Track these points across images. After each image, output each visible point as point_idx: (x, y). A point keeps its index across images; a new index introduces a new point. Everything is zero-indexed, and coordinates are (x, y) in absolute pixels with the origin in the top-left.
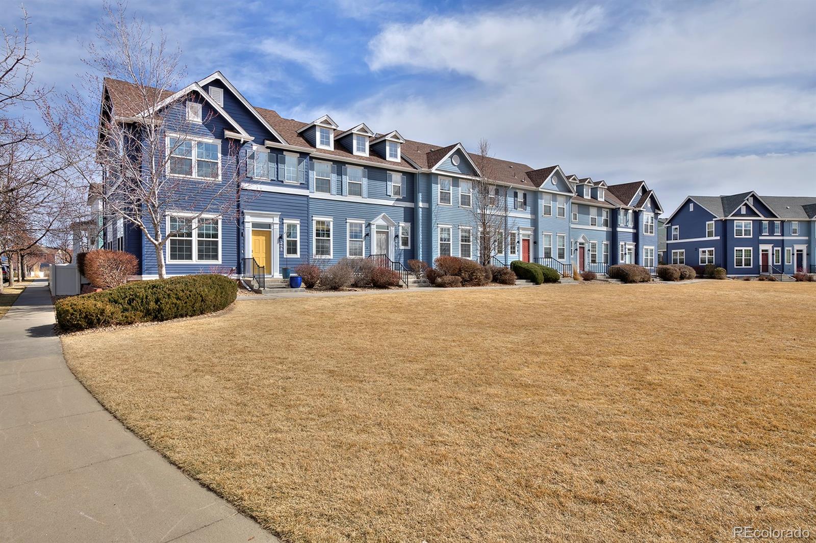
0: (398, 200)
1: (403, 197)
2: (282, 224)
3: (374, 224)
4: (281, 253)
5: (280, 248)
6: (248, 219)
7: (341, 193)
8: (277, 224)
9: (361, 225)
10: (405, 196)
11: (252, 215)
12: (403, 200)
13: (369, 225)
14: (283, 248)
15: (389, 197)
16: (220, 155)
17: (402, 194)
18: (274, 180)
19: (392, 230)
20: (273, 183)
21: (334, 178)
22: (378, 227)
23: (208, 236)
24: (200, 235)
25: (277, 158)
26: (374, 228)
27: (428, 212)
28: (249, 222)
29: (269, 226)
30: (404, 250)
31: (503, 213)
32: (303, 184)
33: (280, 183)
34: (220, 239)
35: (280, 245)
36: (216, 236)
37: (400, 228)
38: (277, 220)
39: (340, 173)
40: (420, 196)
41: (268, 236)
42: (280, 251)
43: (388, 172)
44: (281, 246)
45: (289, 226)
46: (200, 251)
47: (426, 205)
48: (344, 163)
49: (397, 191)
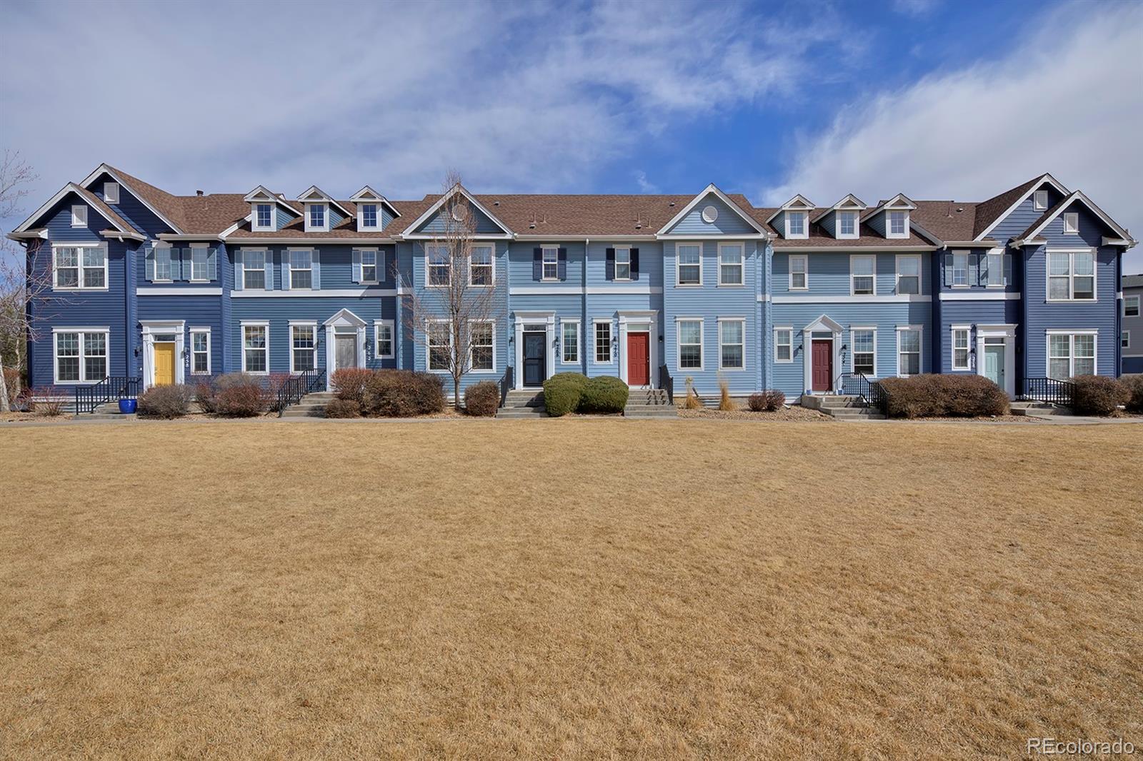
0: (371, 287)
1: (380, 283)
2: (187, 334)
3: (331, 326)
4: (187, 370)
5: (185, 364)
6: (146, 330)
7: (278, 285)
8: (181, 334)
9: (311, 329)
10: (383, 280)
11: (151, 326)
12: (381, 286)
13: (322, 329)
14: (189, 363)
15: (356, 284)
16: (106, 261)
17: (378, 277)
18: (178, 281)
19: (362, 335)
20: (177, 284)
21: (268, 269)
22: (337, 329)
23: (95, 353)
24: (87, 353)
25: (181, 253)
26: (331, 332)
27: (409, 301)
28: (147, 334)
29: (172, 337)
30: (383, 360)
31: (579, 290)
32: (215, 281)
33: (185, 283)
34: (107, 356)
35: (185, 359)
36: (103, 352)
37: (376, 329)
38: (182, 329)
39: (277, 261)
40: (399, 278)
41: (172, 348)
42: (185, 367)
43: (353, 248)
44: (187, 362)
45: (197, 335)
46: (88, 369)
48: (284, 246)
49: (369, 274)
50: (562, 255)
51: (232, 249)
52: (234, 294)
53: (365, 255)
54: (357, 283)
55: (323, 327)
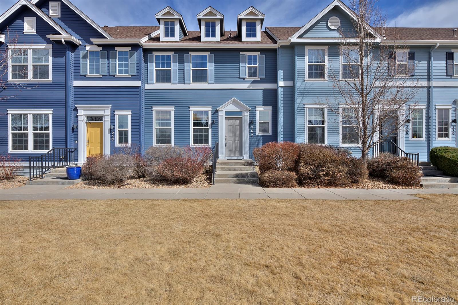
0: (254, 82)
1: (261, 79)
2: (113, 116)
3: (222, 111)
4: (113, 143)
5: (111, 138)
6: (81, 112)
7: (182, 80)
8: (108, 115)
9: (206, 112)
10: (264, 77)
11: (85, 109)
12: (262, 81)
13: (216, 112)
14: (114, 138)
15: (242, 80)
17: (260, 75)
18: (106, 75)
19: (246, 116)
20: (105, 78)
21: (174, 67)
22: (227, 113)
23: (41, 129)
24: (35, 129)
25: (108, 54)
26: (222, 115)
27: (291, 91)
28: (82, 116)
29: (100, 118)
30: (263, 136)
31: (425, 84)
32: (135, 75)
33: (112, 77)
34: (51, 132)
35: (111, 135)
36: (47, 129)
37: (258, 113)
38: (108, 112)
39: (181, 62)
40: (281, 74)
41: (101, 126)
42: (111, 141)
43: (241, 53)
44: (113, 137)
45: (120, 116)
46: (35, 142)
47: (289, 84)
48: (187, 50)
49: (253, 73)
50: (412, 56)
51: (147, 51)
52: (147, 86)
53: (249, 57)
54: (244, 79)
55: (217, 111)
